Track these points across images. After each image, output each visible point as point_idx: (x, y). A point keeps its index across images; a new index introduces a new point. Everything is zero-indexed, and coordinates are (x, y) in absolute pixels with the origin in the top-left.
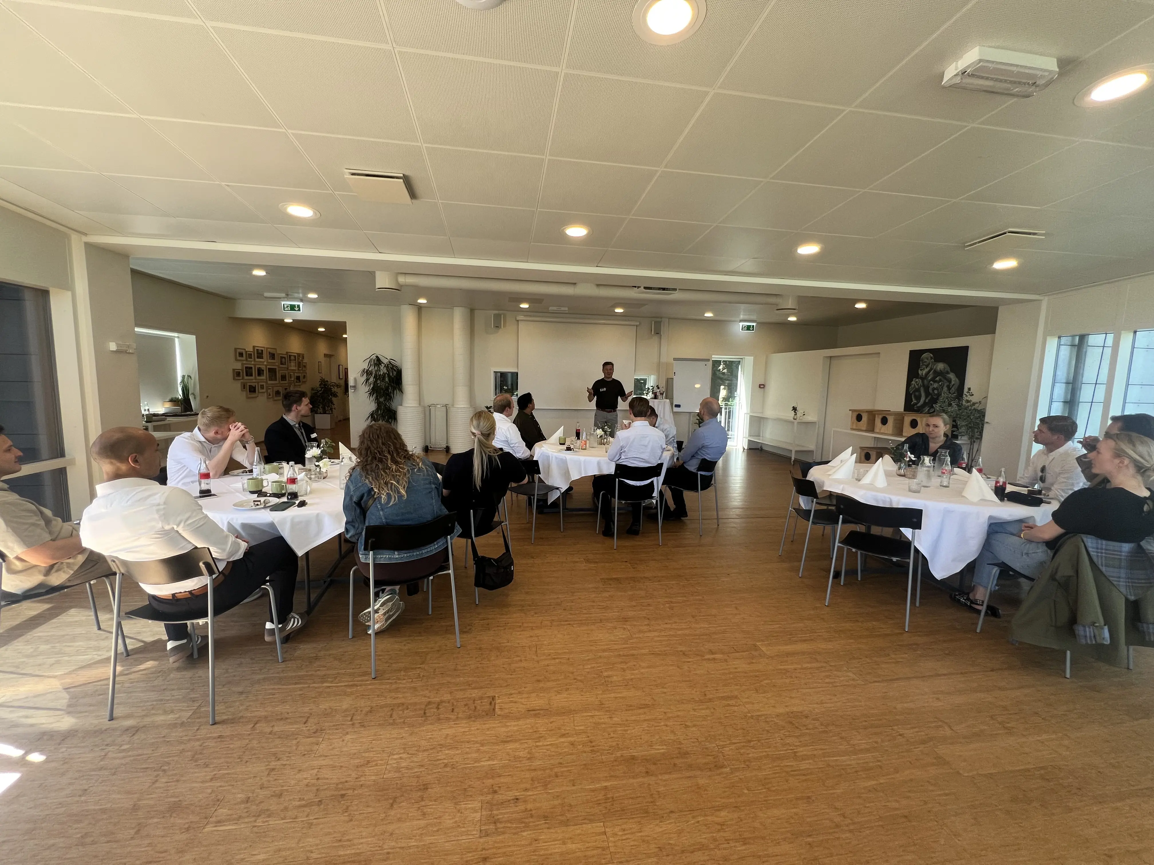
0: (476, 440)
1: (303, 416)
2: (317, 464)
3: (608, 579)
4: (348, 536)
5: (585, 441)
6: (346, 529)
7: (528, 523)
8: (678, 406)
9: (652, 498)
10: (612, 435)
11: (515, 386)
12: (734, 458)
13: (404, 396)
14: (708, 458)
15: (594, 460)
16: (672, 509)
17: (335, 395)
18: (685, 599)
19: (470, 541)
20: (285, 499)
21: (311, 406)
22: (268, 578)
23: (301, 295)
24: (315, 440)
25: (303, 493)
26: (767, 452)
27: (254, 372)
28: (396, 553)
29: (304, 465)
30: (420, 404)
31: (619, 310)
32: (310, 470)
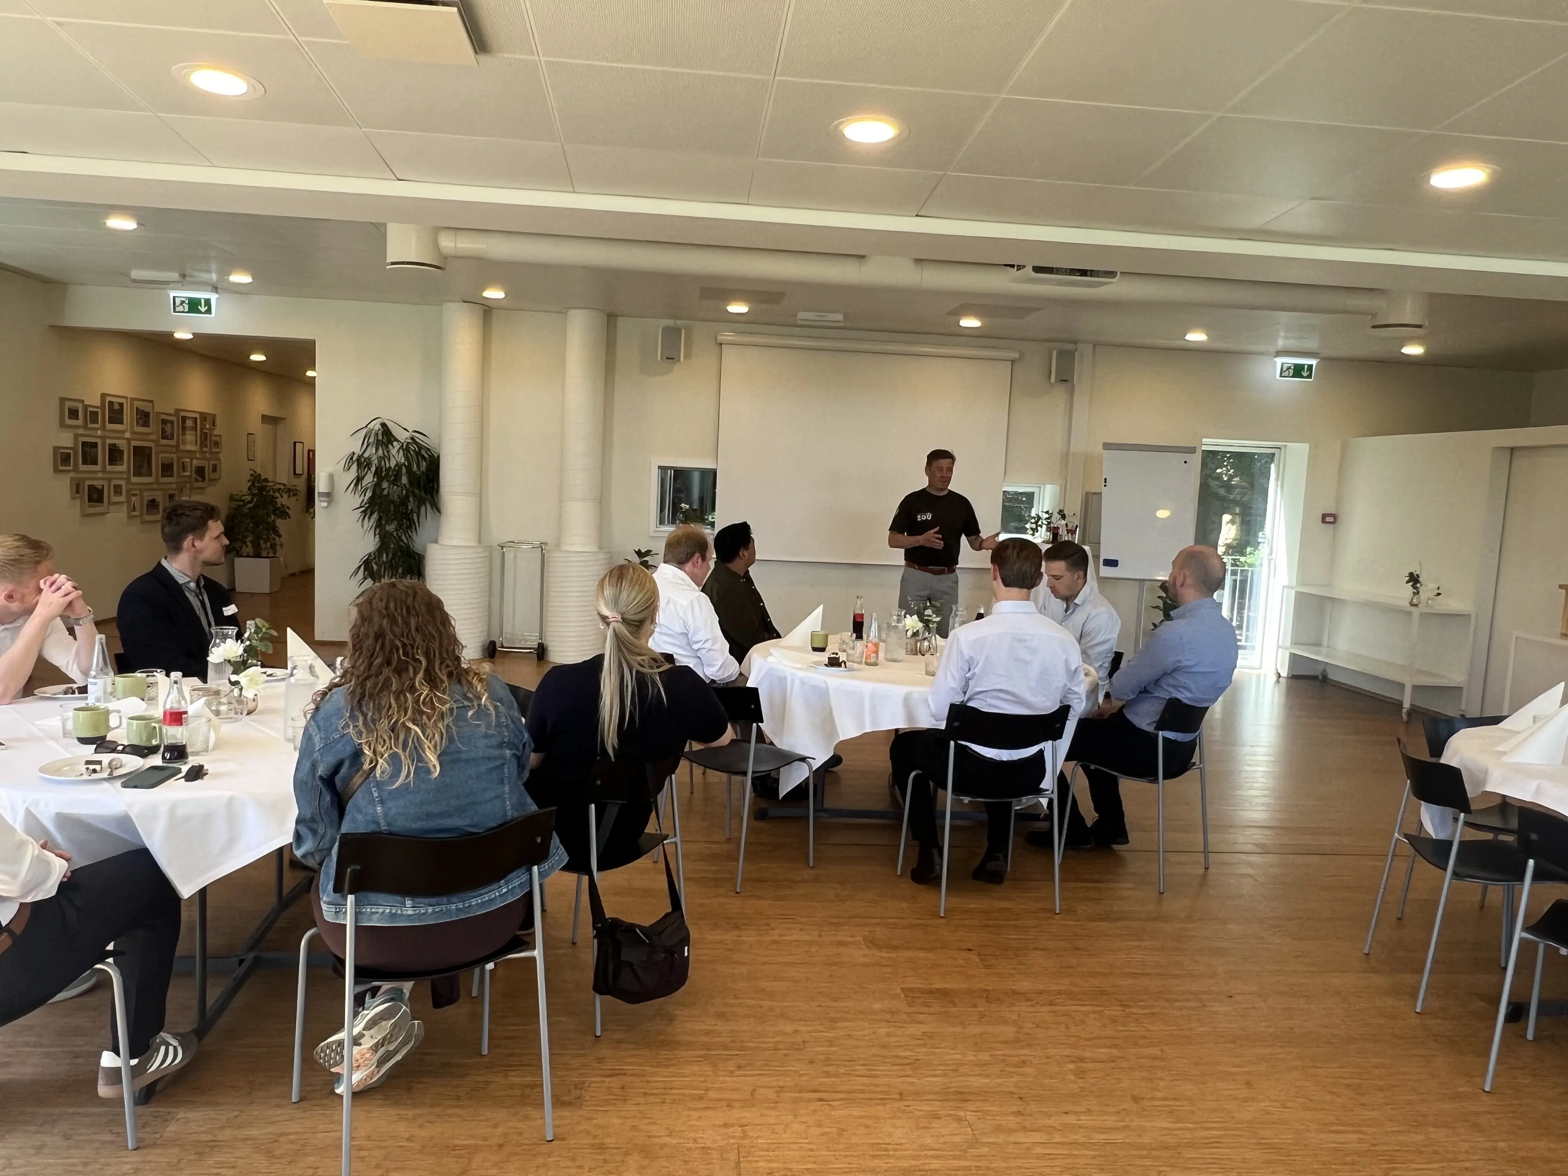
0: (610, 633)
1: (207, 564)
2: (234, 678)
3: (921, 991)
4: (298, 853)
5: (876, 645)
6: (298, 837)
7: (729, 840)
8: (1112, 563)
9: (1040, 792)
10: (943, 632)
11: (708, 503)
12: (1252, 698)
13: (443, 518)
14: (1184, 696)
15: (898, 692)
16: (1089, 823)
17: (283, 513)
18: (1115, 1052)
19: (585, 879)
20: (156, 760)
21: (226, 542)
22: (110, 947)
23: (214, 277)
24: (232, 620)
25: (198, 746)
26: (1340, 687)
27: (102, 454)
28: (409, 903)
29: (204, 679)
30: (480, 542)
31: (970, 322)
32: (217, 693)
